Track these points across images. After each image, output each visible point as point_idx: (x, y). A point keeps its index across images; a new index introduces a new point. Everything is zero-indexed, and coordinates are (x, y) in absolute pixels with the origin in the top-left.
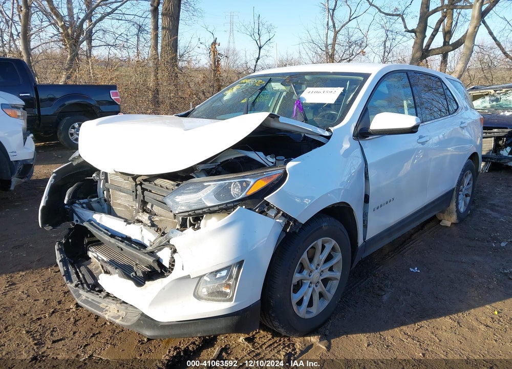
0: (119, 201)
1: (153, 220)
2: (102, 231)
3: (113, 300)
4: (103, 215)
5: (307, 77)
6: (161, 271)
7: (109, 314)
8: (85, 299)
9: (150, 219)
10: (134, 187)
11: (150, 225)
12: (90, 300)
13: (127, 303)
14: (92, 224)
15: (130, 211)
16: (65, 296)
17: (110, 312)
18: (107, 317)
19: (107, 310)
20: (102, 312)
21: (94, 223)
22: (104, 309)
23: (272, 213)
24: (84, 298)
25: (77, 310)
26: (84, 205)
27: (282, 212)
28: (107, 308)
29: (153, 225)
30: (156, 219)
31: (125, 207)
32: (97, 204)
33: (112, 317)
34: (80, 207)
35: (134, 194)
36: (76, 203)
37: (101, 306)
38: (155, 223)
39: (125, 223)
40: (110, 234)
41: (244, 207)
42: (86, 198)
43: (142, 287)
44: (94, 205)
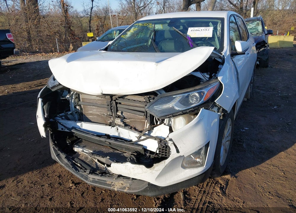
0: (91, 112)
1: (125, 121)
2: (89, 134)
3: (124, 178)
4: (83, 123)
5: (182, 21)
6: (145, 153)
7: (116, 187)
8: (93, 180)
9: (122, 121)
10: (110, 102)
11: (123, 125)
12: (96, 180)
13: (136, 179)
14: (77, 130)
15: (102, 117)
16: (60, 179)
17: (117, 186)
18: (116, 189)
19: (113, 185)
20: (111, 187)
21: (78, 129)
22: (111, 184)
23: (215, 109)
24: (91, 179)
25: (76, 187)
26: (63, 117)
27: (222, 108)
28: (113, 183)
29: (126, 125)
30: (127, 121)
31: (98, 115)
32: (71, 116)
33: (119, 189)
34: (60, 119)
35: (110, 107)
36: (57, 116)
37: (108, 183)
38: (127, 123)
39: (110, 127)
40: (96, 135)
41: (203, 108)
42: (63, 112)
43: (151, 168)
44: (69, 116)
